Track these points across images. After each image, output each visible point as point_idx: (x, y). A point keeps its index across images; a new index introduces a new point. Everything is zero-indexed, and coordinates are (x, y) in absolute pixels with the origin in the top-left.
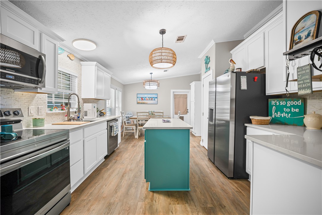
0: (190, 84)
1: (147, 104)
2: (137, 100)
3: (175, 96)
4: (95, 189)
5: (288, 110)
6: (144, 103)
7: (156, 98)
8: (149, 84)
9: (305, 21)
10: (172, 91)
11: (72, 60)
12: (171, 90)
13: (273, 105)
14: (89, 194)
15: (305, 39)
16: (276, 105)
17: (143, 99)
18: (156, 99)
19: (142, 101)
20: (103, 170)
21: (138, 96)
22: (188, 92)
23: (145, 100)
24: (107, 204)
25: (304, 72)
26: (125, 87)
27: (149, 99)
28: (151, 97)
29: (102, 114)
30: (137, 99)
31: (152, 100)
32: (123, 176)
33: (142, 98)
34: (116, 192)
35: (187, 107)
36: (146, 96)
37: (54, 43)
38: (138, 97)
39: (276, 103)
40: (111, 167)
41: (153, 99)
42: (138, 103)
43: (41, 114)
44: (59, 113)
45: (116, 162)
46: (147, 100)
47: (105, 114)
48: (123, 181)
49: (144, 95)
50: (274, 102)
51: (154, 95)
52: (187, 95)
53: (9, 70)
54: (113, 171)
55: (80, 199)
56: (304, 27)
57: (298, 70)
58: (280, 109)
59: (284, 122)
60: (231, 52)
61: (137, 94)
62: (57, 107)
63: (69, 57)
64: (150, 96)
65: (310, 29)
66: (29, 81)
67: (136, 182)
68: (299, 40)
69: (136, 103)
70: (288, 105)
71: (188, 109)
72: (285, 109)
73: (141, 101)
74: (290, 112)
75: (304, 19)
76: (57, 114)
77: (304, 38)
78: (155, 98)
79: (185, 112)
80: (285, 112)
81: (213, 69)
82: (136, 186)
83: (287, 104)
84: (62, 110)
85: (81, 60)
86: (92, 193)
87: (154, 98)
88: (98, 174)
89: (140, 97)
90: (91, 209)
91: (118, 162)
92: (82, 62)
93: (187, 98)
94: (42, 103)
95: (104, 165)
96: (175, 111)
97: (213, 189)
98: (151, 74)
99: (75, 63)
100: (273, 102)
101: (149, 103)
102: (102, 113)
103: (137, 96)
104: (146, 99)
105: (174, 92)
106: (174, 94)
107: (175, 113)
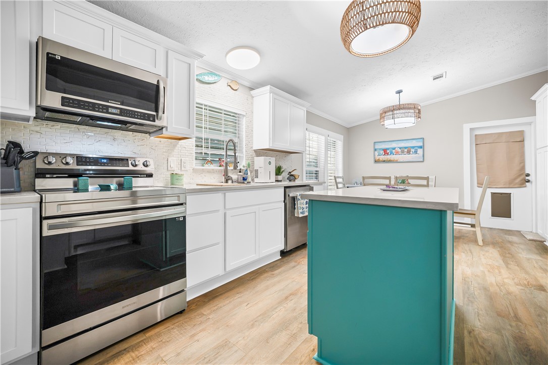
0: (533, 98)
1: (397, 162)
2: (374, 155)
3: (479, 141)
4: (230, 302)
6: (390, 161)
7: (421, 147)
8: (391, 116)
10: (467, 128)
11: (236, 90)
12: (465, 125)
14: (216, 308)
17: (388, 151)
18: (420, 151)
19: (385, 155)
20: (266, 275)
21: (376, 148)
22: (530, 124)
23: (391, 153)
24: (223, 341)
26: (350, 132)
27: (403, 152)
28: (405, 148)
29: (292, 178)
30: (374, 153)
31: (409, 152)
32: (287, 298)
33: (385, 151)
34: (253, 325)
35: (523, 168)
36: (394, 145)
37: (187, 63)
38: (375, 150)
40: (280, 274)
41: (413, 150)
42: (376, 161)
43: (186, 169)
44: (213, 170)
45: (294, 267)
46: (397, 153)
47: (297, 177)
48: (279, 309)
49: (390, 143)
51: (414, 141)
52: (522, 132)
53: (113, 102)
54: (279, 282)
55: (199, 312)
61: (375, 142)
62: (212, 162)
63: (229, 86)
64: (403, 144)
66: (140, 116)
67: (302, 323)
69: (373, 161)
71: (527, 172)
73: (382, 158)
76: (209, 172)
78: (416, 148)
79: (518, 180)
82: (295, 332)
84: (220, 166)
85: (252, 89)
86: (221, 307)
87: (413, 147)
88: (252, 279)
89: (380, 149)
90: (196, 338)
91: (298, 267)
92: (253, 92)
93: (523, 141)
94: (186, 154)
95: (272, 267)
96: (477, 178)
98: (399, 92)
99: (241, 94)
101: (401, 161)
102: (292, 175)
103: (374, 147)
104: (394, 151)
105: (472, 130)
106: (476, 135)
107: (478, 183)
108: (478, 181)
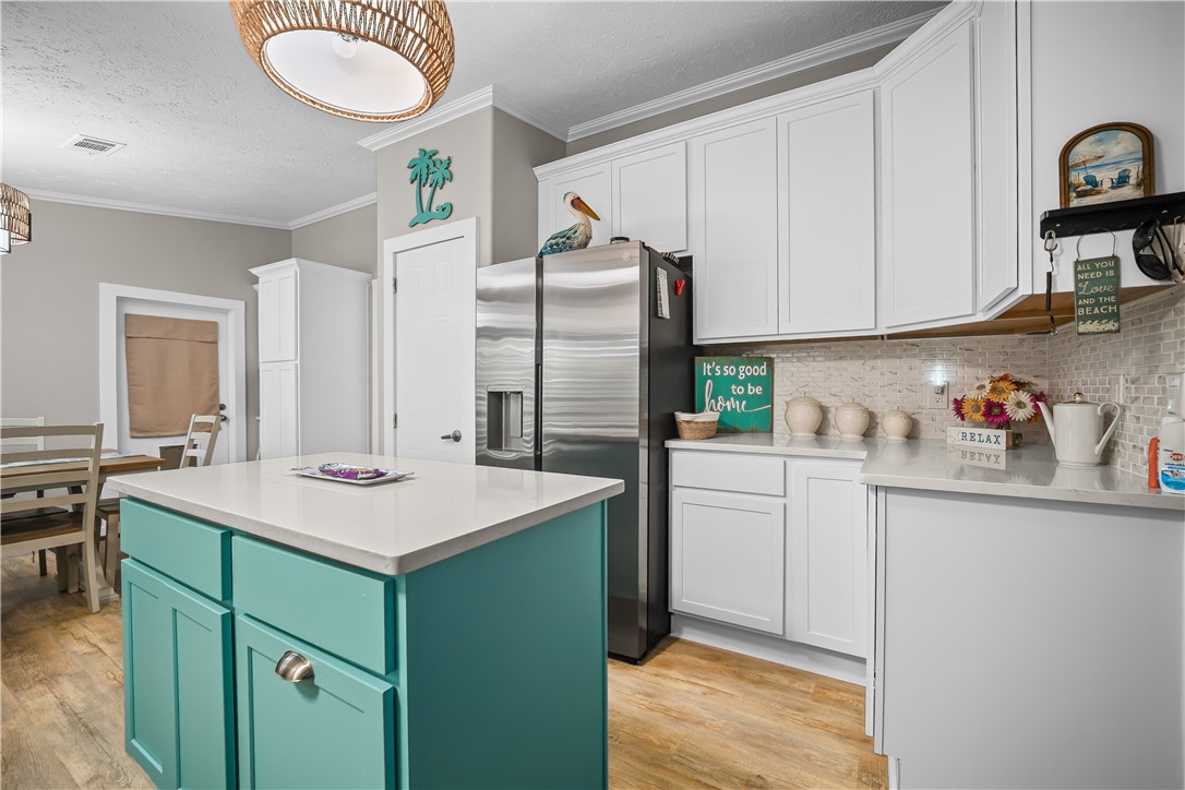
0: (254, 271)
3: (132, 328)
5: (741, 390)
9: (1100, 141)
10: (108, 293)
12: (103, 287)
13: (707, 377)
15: (1113, 188)
16: (713, 378)
25: (1099, 274)
39: (713, 370)
50: (709, 367)
52: (214, 325)
56: (1100, 157)
57: (1079, 268)
58: (723, 387)
59: (732, 424)
60: (538, 171)
65: (1125, 167)
68: (1089, 187)
70: (741, 377)
71: (222, 401)
72: (733, 387)
74: (745, 396)
75: (1097, 136)
77: (1107, 185)
80: (733, 395)
81: (478, 220)
83: (738, 372)
93: (215, 343)
96: (131, 414)
97: (656, 742)
100: (706, 367)
105: (120, 300)
106: (127, 315)
107: (131, 429)
108: (131, 423)
